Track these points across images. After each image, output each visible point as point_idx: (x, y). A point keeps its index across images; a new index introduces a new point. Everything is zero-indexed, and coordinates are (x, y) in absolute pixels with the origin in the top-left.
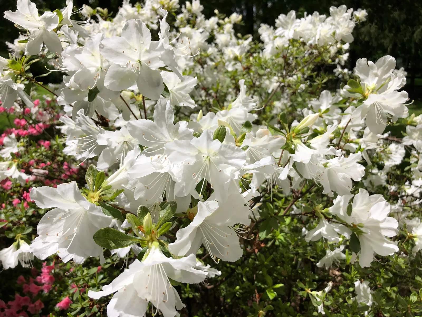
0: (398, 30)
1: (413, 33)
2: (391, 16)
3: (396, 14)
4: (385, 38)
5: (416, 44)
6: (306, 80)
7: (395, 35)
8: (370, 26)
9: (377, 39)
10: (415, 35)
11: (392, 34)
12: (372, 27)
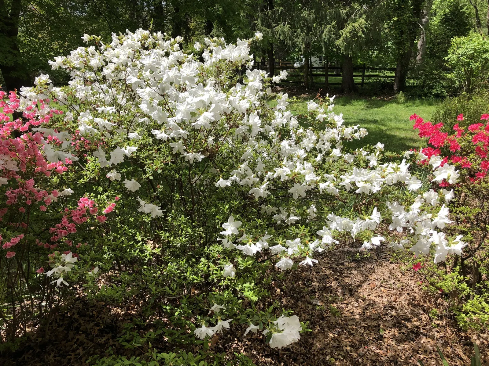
0: (309, 29)
1: (322, 32)
2: (302, 15)
3: (305, 13)
4: (297, 37)
5: (325, 43)
6: (229, 78)
7: (307, 34)
8: (284, 25)
9: (291, 39)
10: (323, 35)
11: (304, 33)
12: (285, 26)
